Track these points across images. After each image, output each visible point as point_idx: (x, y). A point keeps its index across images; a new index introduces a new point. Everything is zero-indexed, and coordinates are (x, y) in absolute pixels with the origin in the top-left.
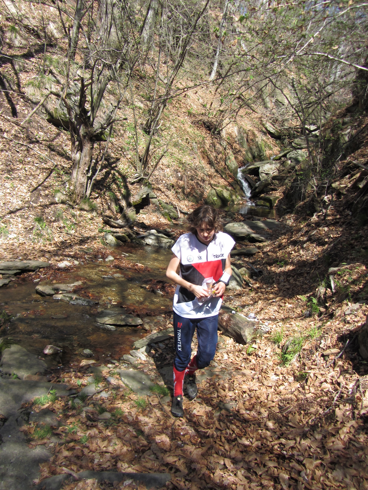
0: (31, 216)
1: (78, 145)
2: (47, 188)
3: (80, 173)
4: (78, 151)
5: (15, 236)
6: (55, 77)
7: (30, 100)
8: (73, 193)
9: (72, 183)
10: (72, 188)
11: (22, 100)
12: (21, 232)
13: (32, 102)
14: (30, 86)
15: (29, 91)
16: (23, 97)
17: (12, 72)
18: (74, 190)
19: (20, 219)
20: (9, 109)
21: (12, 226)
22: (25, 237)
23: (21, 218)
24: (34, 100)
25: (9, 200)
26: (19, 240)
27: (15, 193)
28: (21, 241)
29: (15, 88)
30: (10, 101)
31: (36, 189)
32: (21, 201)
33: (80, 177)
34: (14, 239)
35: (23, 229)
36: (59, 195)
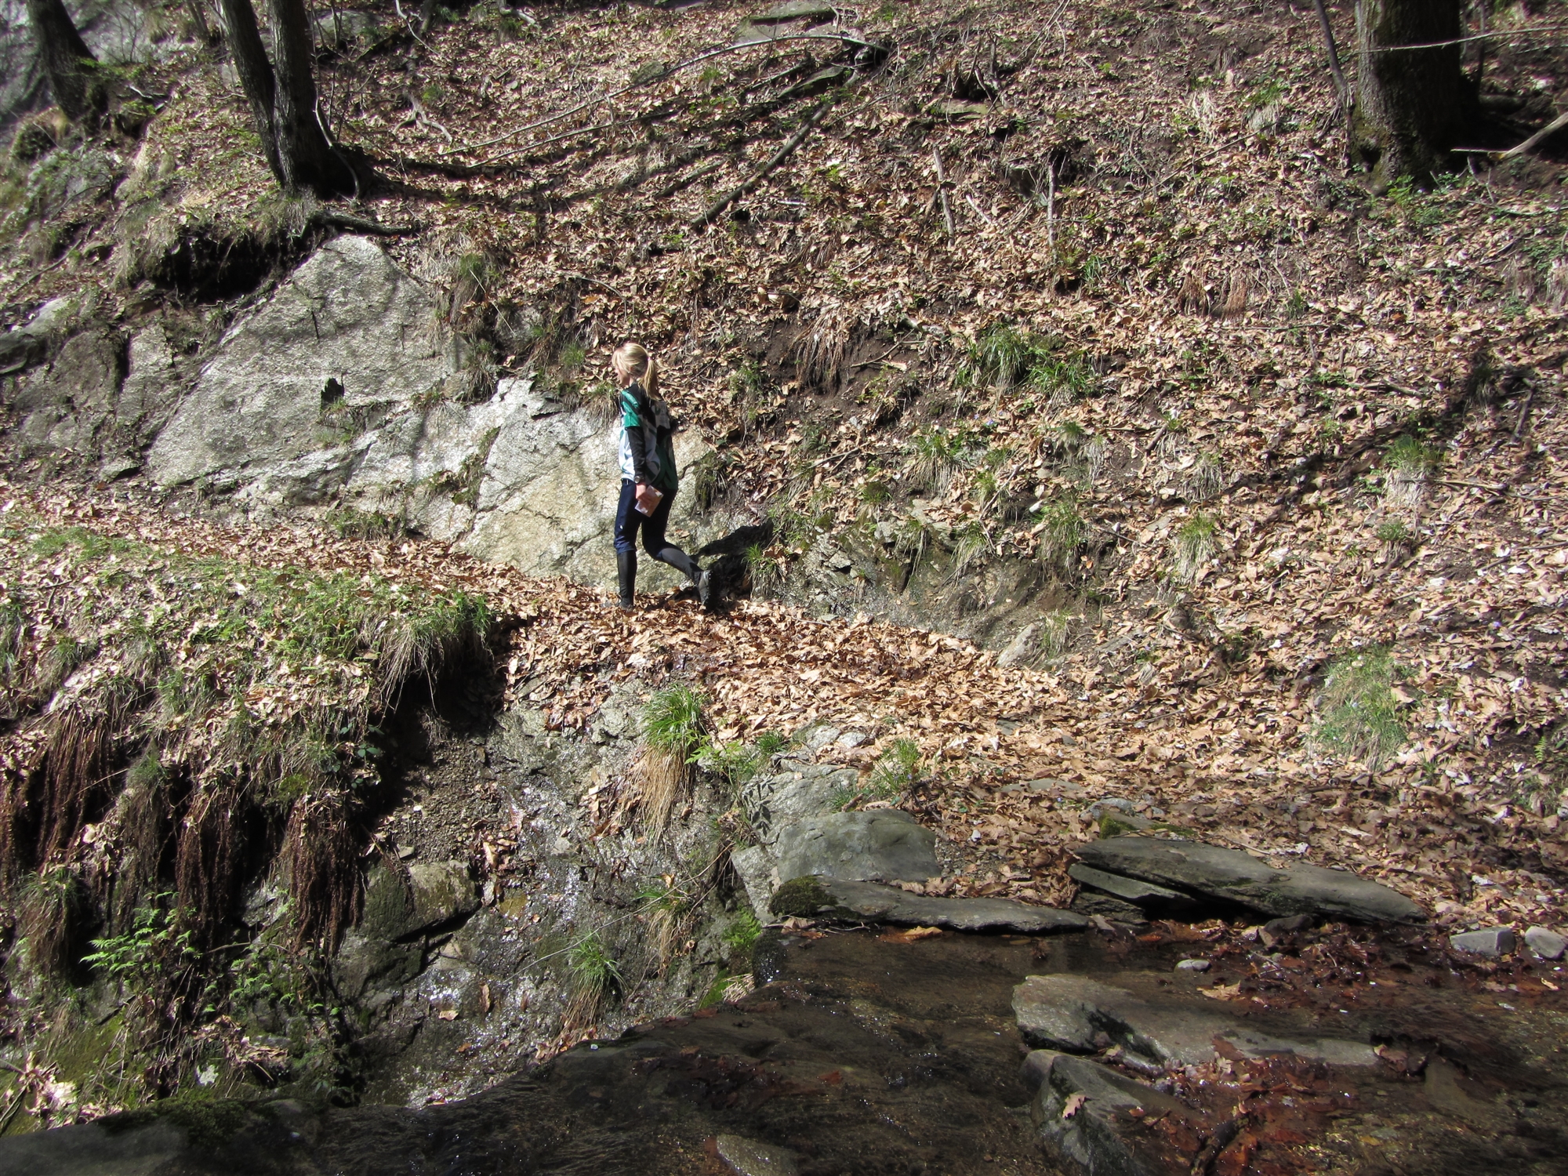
5: (1432, 755)
12: (1476, 742)
21: (1442, 707)
22: (1484, 768)
26: (1433, 781)
34: (1413, 769)
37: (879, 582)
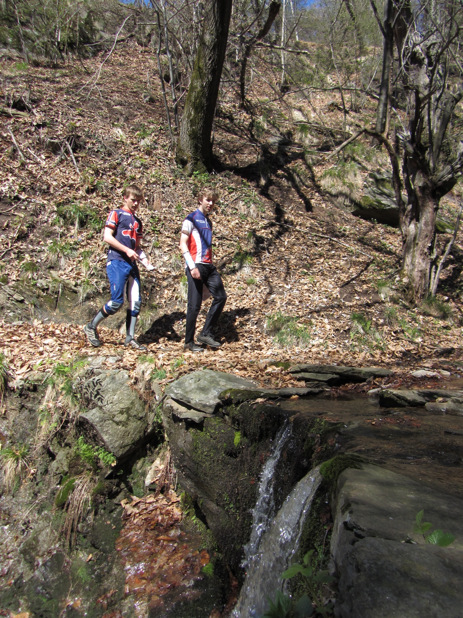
0: (345, 315)
1: (412, 210)
2: (364, 282)
3: (417, 254)
4: (411, 219)
5: (321, 341)
6: (360, 164)
7: (327, 192)
8: (408, 288)
9: (405, 272)
10: (405, 280)
11: (317, 194)
12: (331, 336)
13: (331, 195)
14: (328, 177)
15: (325, 183)
16: (319, 191)
17: (304, 167)
18: (409, 283)
19: (326, 319)
20: (301, 203)
21: (314, 328)
22: (338, 343)
23: (328, 318)
24: (334, 192)
25: (307, 298)
26: (327, 348)
27: (316, 289)
28: (330, 349)
29: (309, 183)
30: (302, 196)
31: (347, 283)
32: (327, 298)
33: (418, 260)
34: (318, 346)
35: (332, 332)
36: (385, 289)
37: (41, 306)
